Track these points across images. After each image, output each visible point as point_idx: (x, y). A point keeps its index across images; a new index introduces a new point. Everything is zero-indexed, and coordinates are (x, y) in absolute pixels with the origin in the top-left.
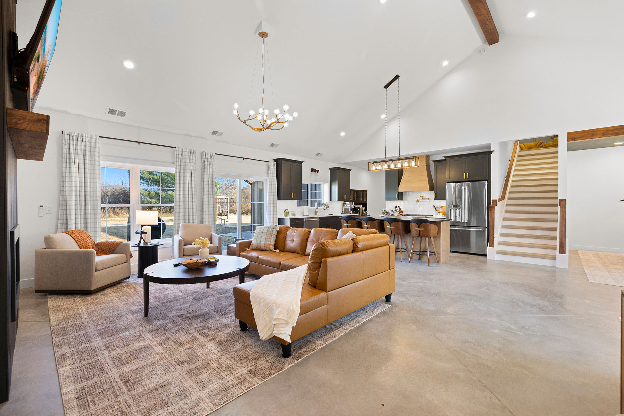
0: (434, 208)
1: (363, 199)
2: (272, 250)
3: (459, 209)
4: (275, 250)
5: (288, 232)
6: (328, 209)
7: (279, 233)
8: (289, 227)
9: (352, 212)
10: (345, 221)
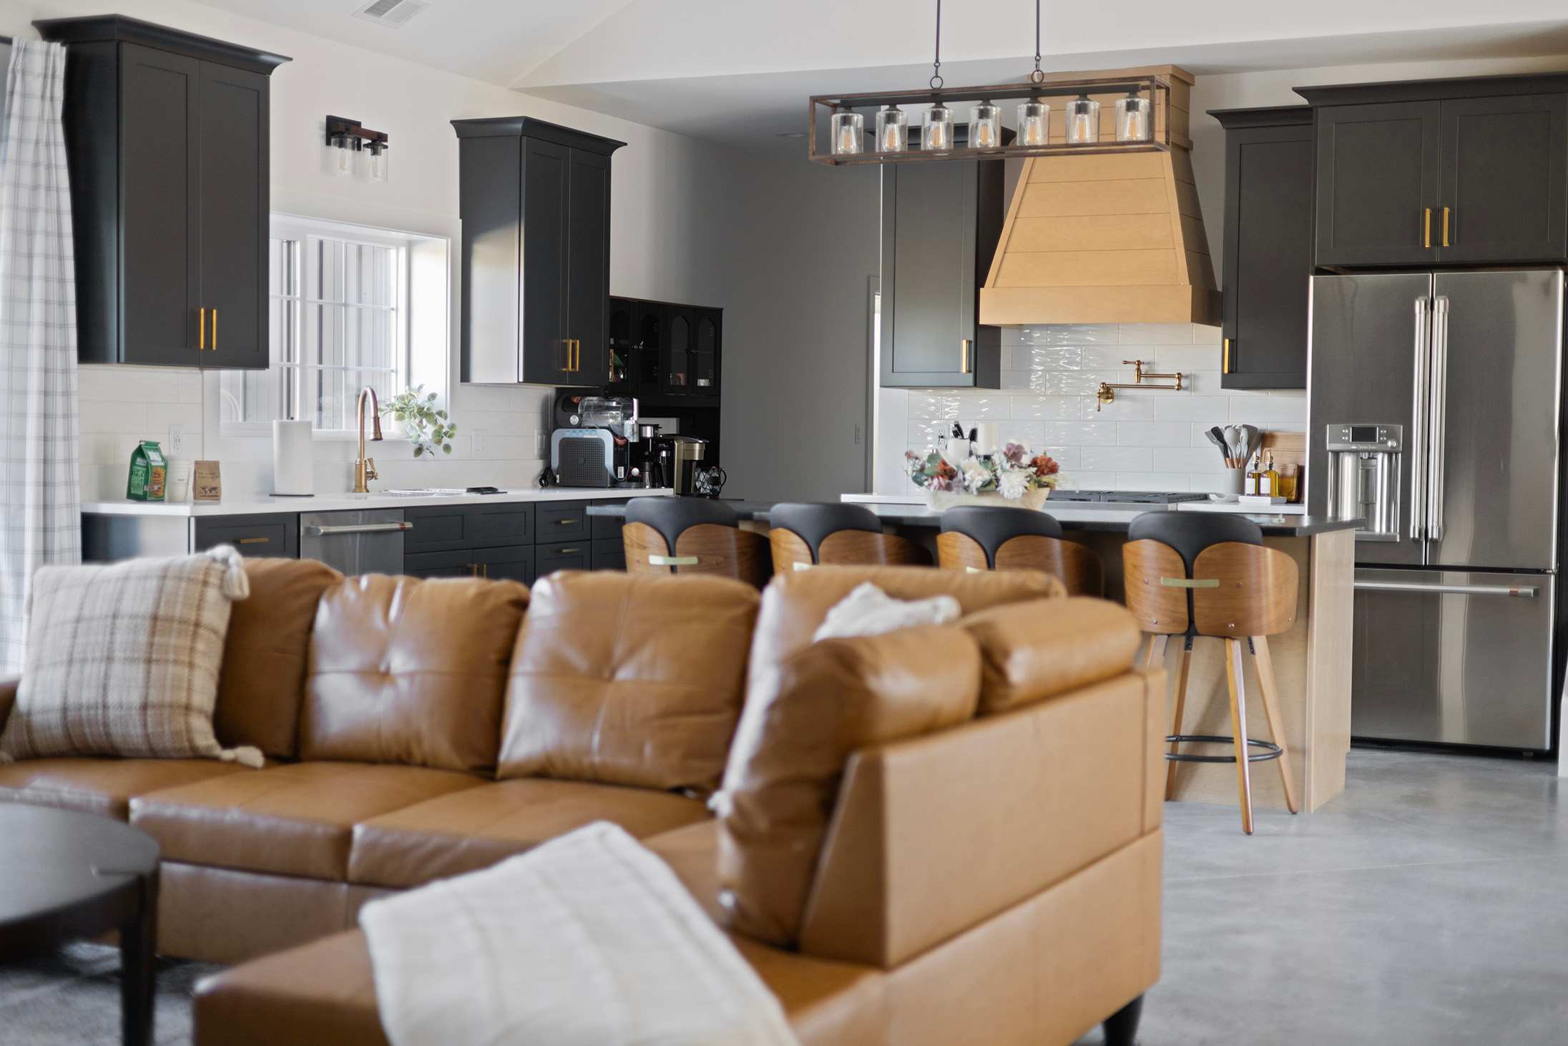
0: (1216, 449)
1: (692, 380)
2: (209, 748)
3: (1390, 454)
4: (228, 754)
5: (324, 615)
6: (447, 448)
7: (242, 615)
8: (325, 573)
9: (621, 470)
10: (653, 537)
